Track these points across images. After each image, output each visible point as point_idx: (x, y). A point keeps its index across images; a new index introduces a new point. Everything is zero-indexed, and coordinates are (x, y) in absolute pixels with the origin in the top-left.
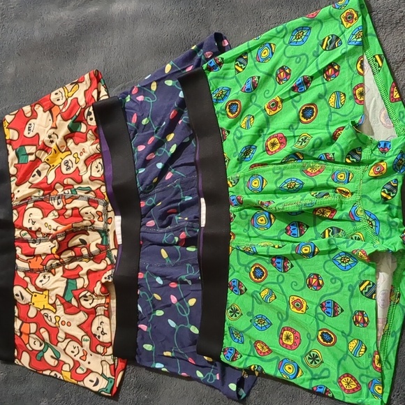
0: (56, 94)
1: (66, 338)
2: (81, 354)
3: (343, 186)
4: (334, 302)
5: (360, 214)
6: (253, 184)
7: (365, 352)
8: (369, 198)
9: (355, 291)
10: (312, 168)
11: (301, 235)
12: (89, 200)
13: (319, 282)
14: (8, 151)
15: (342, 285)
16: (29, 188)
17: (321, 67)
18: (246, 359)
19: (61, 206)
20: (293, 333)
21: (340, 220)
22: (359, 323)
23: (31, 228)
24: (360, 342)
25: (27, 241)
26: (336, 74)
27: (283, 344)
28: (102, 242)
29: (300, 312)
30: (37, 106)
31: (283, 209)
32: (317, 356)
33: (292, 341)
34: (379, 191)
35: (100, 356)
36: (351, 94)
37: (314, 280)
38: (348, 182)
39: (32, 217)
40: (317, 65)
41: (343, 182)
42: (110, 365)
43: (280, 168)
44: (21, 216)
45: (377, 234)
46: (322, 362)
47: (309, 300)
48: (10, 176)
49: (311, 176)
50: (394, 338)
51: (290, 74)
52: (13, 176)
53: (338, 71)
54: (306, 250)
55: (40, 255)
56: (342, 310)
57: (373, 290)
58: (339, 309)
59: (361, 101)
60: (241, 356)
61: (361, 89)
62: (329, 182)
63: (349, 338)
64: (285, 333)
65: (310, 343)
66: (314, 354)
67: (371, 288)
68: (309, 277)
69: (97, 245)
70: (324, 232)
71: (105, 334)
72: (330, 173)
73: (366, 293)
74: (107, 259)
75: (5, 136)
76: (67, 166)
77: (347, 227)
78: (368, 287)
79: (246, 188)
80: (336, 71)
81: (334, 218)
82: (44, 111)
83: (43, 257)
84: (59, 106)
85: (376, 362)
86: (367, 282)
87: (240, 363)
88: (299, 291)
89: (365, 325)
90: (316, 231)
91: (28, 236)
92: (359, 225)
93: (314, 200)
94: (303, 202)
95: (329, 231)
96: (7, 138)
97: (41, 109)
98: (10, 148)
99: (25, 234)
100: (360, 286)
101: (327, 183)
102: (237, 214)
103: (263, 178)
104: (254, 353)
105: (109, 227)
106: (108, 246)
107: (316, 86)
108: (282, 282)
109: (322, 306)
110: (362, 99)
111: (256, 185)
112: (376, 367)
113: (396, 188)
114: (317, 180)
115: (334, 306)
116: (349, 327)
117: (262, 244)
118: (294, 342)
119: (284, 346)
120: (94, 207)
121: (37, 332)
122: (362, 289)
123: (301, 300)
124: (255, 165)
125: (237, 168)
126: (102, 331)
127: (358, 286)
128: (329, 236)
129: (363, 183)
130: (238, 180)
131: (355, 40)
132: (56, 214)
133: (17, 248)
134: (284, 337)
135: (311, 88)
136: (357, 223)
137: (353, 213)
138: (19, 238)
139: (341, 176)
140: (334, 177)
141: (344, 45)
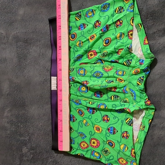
3: (121, 77)
4: (114, 128)
5: (128, 90)
6: (81, 72)
7: (127, 149)
8: (132, 83)
9: (124, 122)
10: (107, 67)
11: (101, 97)
13: (107, 119)
15: (118, 120)
17: (114, 21)
18: (76, 151)
20: (96, 141)
21: (118, 92)
22: (124, 137)
24: (125, 145)
26: (121, 25)
27: (92, 145)
29: (99, 132)
31: (93, 87)
32: (107, 151)
33: (96, 144)
34: (136, 80)
36: (127, 34)
37: (106, 118)
38: (123, 75)
40: (113, 20)
41: (120, 75)
43: (93, 66)
45: (135, 100)
46: (110, 153)
47: (103, 127)
49: (106, 71)
50: (140, 145)
51: (101, 24)
53: (122, 23)
54: (102, 107)
56: (117, 131)
57: (131, 122)
58: (116, 131)
59: (131, 38)
60: (74, 149)
61: (132, 32)
62: (114, 75)
63: (120, 143)
64: (92, 141)
65: (104, 145)
66: (106, 150)
67: (130, 121)
68: (104, 116)
70: (111, 97)
72: (115, 71)
73: (128, 123)
77: (121, 95)
78: (129, 121)
79: (77, 73)
80: (121, 23)
81: (116, 91)
85: (133, 153)
86: (129, 119)
87: (73, 153)
88: (98, 123)
89: (127, 138)
90: (107, 96)
92: (127, 95)
93: (107, 84)
94: (102, 85)
95: (114, 97)
100: (126, 120)
101: (114, 76)
102: (72, 84)
103: (85, 70)
104: (79, 148)
107: (111, 29)
108: (91, 118)
109: (108, 130)
110: (132, 37)
111: (82, 73)
112: (133, 156)
113: (143, 80)
114: (109, 74)
115: (114, 129)
116: (120, 139)
117: (84, 99)
118: (97, 145)
119: (92, 146)
122: (126, 121)
123: (99, 127)
124: (82, 63)
125: (73, 64)
127: (125, 120)
128: (114, 98)
129: (130, 76)
130: (74, 69)
131: (130, 9)
134: (92, 143)
135: (109, 30)
136: (126, 94)
137: (125, 90)
139: (120, 73)
140: (117, 72)
141: (125, 11)
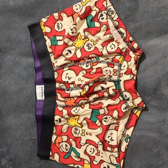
0: (76, 6)
1: (86, 143)
2: (96, 152)
12: (108, 63)
14: (45, 39)
16: (65, 60)
19: (89, 67)
23: (68, 82)
25: (64, 90)
28: (116, 87)
30: (62, 13)
35: (109, 152)
39: (68, 75)
42: (116, 158)
44: (60, 75)
48: (49, 53)
52: (51, 53)
55: (73, 97)
69: (113, 90)
71: (113, 140)
74: (120, 97)
75: (42, 30)
76: (89, 47)
82: (68, 16)
83: (75, 99)
84: (77, 13)
91: (64, 87)
96: (44, 32)
97: (65, 15)
98: (46, 37)
99: (62, 86)
105: (121, 79)
106: (120, 90)
120: (111, 67)
121: (68, 141)
126: (112, 139)
132: (85, 72)
133: (58, 94)
138: (58, 88)
